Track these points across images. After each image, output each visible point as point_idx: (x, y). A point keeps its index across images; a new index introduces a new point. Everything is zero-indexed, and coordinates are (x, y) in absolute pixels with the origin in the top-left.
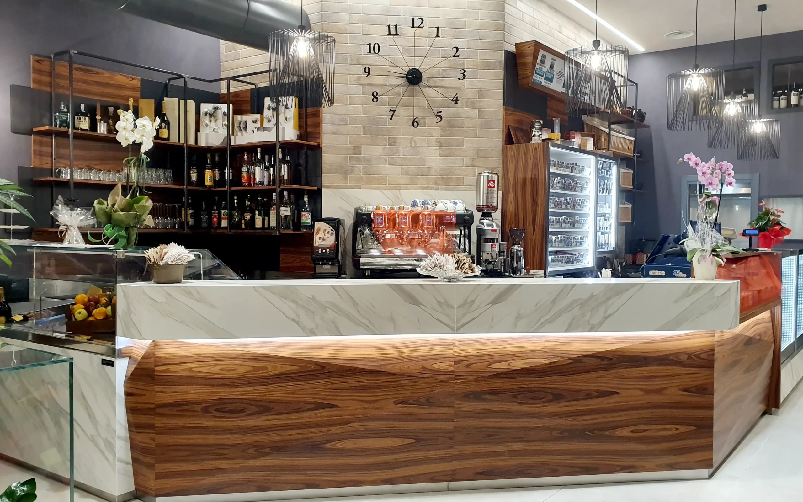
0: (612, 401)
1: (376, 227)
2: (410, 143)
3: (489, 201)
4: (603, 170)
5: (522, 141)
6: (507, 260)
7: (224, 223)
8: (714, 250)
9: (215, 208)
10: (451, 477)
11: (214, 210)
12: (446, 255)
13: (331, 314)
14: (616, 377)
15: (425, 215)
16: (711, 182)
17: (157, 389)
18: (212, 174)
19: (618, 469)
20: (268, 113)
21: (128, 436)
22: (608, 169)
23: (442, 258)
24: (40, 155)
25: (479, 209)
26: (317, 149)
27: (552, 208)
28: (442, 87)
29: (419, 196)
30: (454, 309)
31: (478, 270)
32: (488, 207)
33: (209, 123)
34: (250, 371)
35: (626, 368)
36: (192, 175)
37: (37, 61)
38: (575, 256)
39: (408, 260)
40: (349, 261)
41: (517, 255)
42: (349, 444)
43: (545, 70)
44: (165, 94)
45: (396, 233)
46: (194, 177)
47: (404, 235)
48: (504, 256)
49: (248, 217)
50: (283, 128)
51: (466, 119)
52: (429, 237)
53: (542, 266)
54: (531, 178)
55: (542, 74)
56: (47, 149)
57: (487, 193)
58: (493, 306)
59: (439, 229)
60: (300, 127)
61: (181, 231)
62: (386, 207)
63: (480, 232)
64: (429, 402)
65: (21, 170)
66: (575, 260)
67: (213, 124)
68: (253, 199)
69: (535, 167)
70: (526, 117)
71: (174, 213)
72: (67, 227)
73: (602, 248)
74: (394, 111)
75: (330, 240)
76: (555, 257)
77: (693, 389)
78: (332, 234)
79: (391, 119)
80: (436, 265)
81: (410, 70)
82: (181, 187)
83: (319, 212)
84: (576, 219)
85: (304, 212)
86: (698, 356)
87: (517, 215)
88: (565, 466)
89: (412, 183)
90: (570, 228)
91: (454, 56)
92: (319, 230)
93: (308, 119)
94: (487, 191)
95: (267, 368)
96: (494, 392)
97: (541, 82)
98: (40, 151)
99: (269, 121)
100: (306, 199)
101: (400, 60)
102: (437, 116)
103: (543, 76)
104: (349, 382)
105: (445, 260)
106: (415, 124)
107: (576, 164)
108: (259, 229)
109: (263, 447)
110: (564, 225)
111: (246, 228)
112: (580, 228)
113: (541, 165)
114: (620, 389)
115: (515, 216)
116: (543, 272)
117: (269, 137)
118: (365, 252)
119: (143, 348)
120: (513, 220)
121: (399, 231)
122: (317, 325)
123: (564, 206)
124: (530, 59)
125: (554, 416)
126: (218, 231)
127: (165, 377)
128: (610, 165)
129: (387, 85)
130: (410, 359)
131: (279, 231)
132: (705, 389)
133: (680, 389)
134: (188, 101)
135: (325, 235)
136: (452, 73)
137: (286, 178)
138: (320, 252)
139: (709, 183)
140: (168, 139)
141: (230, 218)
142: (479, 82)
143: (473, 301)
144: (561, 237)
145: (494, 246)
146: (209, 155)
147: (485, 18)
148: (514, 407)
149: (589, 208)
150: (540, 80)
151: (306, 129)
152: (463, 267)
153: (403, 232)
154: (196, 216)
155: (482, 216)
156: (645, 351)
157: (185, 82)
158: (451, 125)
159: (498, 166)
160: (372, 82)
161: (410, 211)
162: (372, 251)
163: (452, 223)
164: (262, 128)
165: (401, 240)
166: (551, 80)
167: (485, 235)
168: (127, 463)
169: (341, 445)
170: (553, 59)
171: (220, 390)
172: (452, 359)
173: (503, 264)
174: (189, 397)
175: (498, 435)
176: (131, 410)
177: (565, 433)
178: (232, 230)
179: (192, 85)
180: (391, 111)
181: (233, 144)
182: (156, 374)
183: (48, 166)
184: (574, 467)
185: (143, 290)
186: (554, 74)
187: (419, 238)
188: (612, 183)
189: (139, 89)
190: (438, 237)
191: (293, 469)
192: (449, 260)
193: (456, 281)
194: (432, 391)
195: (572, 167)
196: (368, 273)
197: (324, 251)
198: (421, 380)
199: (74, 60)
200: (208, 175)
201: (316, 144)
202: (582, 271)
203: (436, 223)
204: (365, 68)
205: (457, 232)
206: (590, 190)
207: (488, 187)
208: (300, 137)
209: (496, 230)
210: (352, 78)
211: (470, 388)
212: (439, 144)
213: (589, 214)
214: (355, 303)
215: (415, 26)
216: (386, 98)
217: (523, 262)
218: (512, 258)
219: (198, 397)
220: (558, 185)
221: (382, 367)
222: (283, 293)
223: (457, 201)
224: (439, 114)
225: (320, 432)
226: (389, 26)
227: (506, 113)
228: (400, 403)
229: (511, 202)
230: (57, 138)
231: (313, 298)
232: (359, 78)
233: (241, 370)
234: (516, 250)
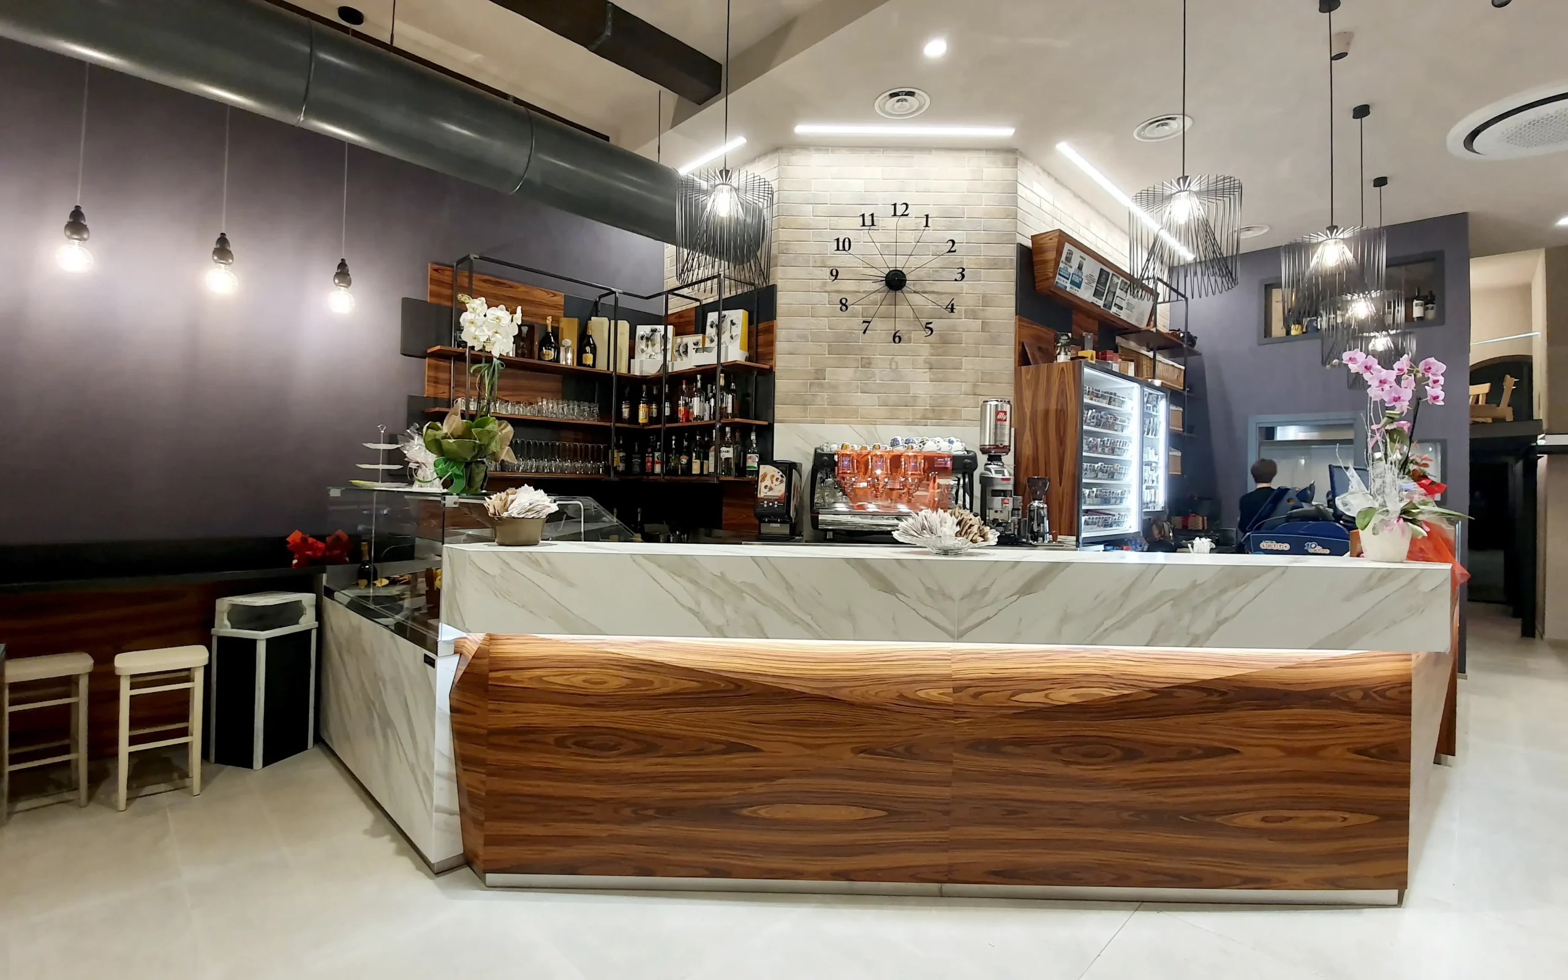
0: (1230, 764)
1: (840, 472)
2: (891, 364)
3: (998, 439)
4: (1148, 405)
5: (1040, 361)
6: (1022, 520)
7: (658, 469)
8: (1404, 511)
9: (649, 450)
10: (946, 876)
11: (649, 453)
12: (940, 511)
13: (750, 603)
14: (1234, 724)
15: (909, 457)
16: (1397, 396)
17: (491, 707)
18: (647, 410)
19: (1238, 881)
20: (711, 332)
21: (454, 772)
22: (1155, 403)
23: (934, 517)
24: (436, 382)
25: (984, 451)
26: (769, 374)
27: (1086, 451)
28: (933, 292)
29: (901, 433)
30: (953, 600)
31: (993, 536)
32: (997, 447)
33: (645, 349)
34: (628, 686)
35: (1255, 710)
36: (624, 410)
37: (436, 270)
38: (1114, 518)
39: (887, 519)
40: (807, 518)
41: (1039, 514)
42: (780, 812)
43: (1071, 271)
44: (595, 314)
45: (868, 482)
46: (626, 412)
47: (879, 484)
48: (1018, 515)
49: (684, 460)
50: (727, 347)
51: (964, 333)
52: (913, 487)
53: (1073, 529)
54: (1057, 410)
55: (1067, 276)
56: (443, 376)
57: (996, 428)
58: (1022, 598)
59: (928, 475)
60: (749, 348)
61: (607, 478)
62: (855, 446)
63: (986, 481)
64: (910, 752)
65: (411, 399)
66: (1115, 523)
67: (650, 350)
68: (691, 439)
69: (1062, 395)
70: (1047, 333)
71: (600, 456)
72: (418, 465)
73: (1147, 508)
74: (869, 322)
75: (779, 490)
76: (1089, 518)
77: (1374, 751)
78: (782, 481)
79: (864, 333)
80: (923, 528)
81: (890, 271)
82: (608, 424)
83: (770, 451)
84: (1116, 467)
85: (750, 453)
86: (1382, 693)
87: (1035, 459)
88: (1145, 872)
89: (891, 418)
90: (1108, 479)
91: (950, 251)
92: (765, 475)
93: (759, 337)
94: (996, 425)
95: (652, 682)
96: (1021, 742)
97: (1066, 287)
98: (436, 378)
99: (712, 341)
100: (753, 437)
101: (879, 261)
102: (926, 327)
103: (1068, 279)
104: (782, 712)
105: (939, 520)
106: (897, 339)
107: (1115, 394)
108: (696, 475)
109: (646, 807)
110: (1100, 474)
111: (682, 475)
112: (1119, 480)
113: (1071, 392)
114: (1241, 745)
115: (1034, 459)
116: (1074, 538)
117: (708, 359)
118: (829, 508)
119: (476, 642)
120: (1031, 466)
121: (873, 479)
122: (727, 621)
123: (1100, 450)
124: (1051, 255)
125: (1125, 786)
126: (651, 478)
127: (501, 689)
128: (1157, 398)
129: (859, 292)
130: (880, 680)
131: (718, 478)
132: (1395, 752)
133: (1349, 750)
134: (619, 321)
135: (772, 483)
136: (945, 274)
137: (730, 410)
138: (765, 506)
139: (1394, 398)
140: (594, 365)
141: (665, 462)
142: (983, 285)
143: (986, 590)
144: (1097, 491)
145: (1006, 501)
146: (644, 387)
147: (991, 203)
148: (1056, 769)
149: (1131, 454)
150: (1064, 284)
151: (757, 348)
152: (969, 531)
153: (878, 480)
154: (627, 460)
155: (988, 460)
156: (1287, 681)
157: (616, 299)
158: (945, 341)
159: (1009, 393)
160: (841, 289)
161: (889, 452)
162: (837, 505)
163: (946, 468)
164: (701, 349)
165: (875, 491)
166: (1079, 286)
167: (993, 485)
168: (452, 814)
169: (766, 813)
170: (1081, 257)
171: (585, 713)
172: (951, 683)
173: (1017, 526)
174: (537, 721)
175: (1026, 813)
176: (459, 734)
177: (1143, 816)
178: (666, 477)
179: (625, 303)
180: (864, 322)
181: (670, 371)
182: (490, 683)
183: (446, 396)
184: (1156, 873)
185: (469, 556)
186: (1083, 277)
187: (900, 489)
188: (1160, 422)
189: (562, 307)
190: (927, 490)
191: (691, 844)
192: (946, 519)
193: (957, 554)
194: (915, 735)
195: (1111, 398)
196: (830, 535)
197: (771, 504)
198: (898, 716)
199: (475, 268)
200: (642, 410)
201: (767, 367)
202: (1123, 537)
203: (924, 468)
204: (832, 271)
205: (952, 482)
206: (1131, 430)
207: (997, 420)
208: (748, 359)
209: (1008, 479)
210: (817, 284)
211: (981, 733)
212: (927, 366)
213: (1130, 461)
214: (789, 587)
215: (897, 214)
216: (859, 308)
217: (1047, 522)
218: (1031, 519)
219: (551, 722)
220: (1092, 420)
221: (833, 692)
222: (677, 567)
223: (952, 439)
224: (930, 326)
225: (735, 790)
226: (863, 215)
227: (1019, 325)
228: (861, 752)
229: (1028, 442)
230: (457, 362)
231: (722, 577)
232: (825, 284)
233: (614, 684)
234: (1037, 507)
